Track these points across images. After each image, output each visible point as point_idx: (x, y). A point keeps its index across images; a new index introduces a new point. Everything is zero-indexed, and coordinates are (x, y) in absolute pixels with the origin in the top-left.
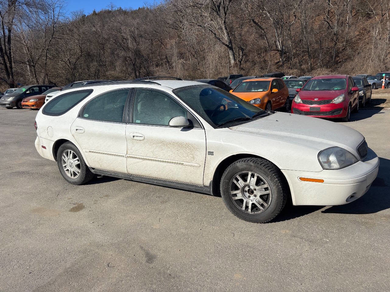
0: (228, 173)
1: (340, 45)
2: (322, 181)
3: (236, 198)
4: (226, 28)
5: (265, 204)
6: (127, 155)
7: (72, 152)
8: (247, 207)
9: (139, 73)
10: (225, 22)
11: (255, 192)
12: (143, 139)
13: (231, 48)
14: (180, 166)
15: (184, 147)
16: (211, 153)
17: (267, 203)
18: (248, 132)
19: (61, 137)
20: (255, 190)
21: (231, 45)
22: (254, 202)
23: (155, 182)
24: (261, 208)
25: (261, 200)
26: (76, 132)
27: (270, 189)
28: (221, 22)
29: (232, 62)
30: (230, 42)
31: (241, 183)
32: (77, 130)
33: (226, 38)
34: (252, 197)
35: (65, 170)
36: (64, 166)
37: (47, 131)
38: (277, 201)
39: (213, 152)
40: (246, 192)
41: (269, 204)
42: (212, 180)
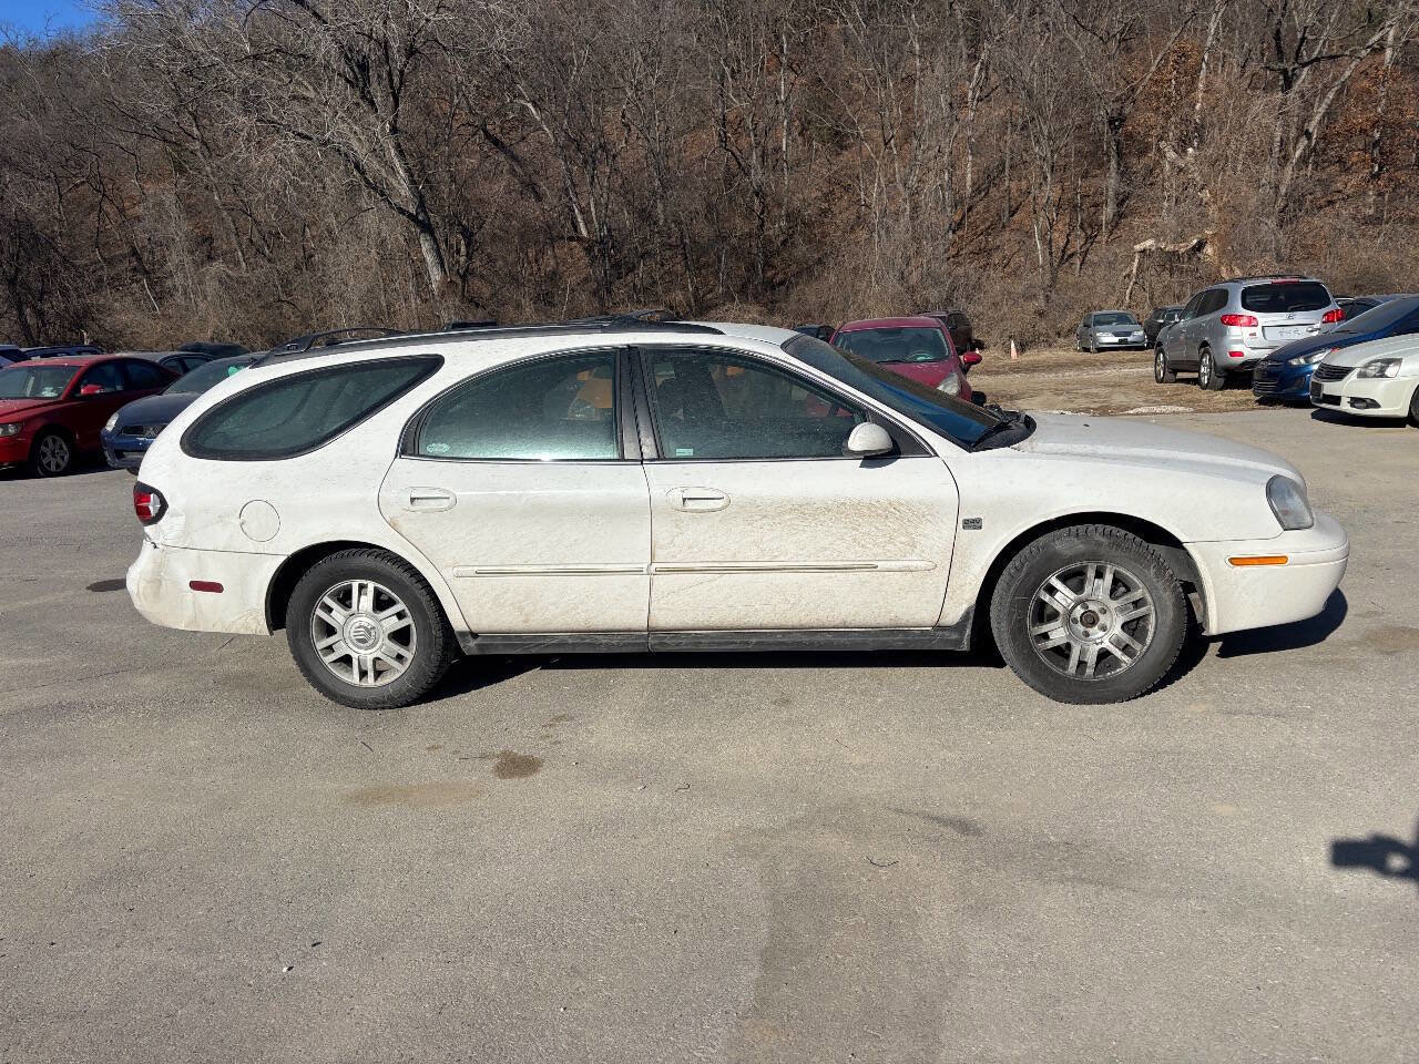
0: (1027, 574)
1: (776, 229)
2: (1279, 560)
3: (1050, 644)
4: (401, 152)
5: (1137, 646)
6: (655, 566)
7: (371, 585)
8: (1082, 664)
9: (40, 314)
10: (394, 130)
11: (1103, 619)
12: (723, 508)
13: (427, 228)
14: (865, 575)
15: (880, 515)
16: (972, 524)
17: (1142, 642)
18: (1063, 454)
19: (323, 535)
20: (1104, 611)
21: (426, 213)
22: (1107, 644)
23: (754, 640)
24: (1125, 658)
25: (1125, 637)
26: (413, 508)
27: (1149, 599)
28: (380, 128)
29: (436, 275)
30: (422, 205)
31: (1063, 597)
32: (413, 500)
33: (402, 189)
34: (1095, 632)
35: (328, 659)
36: (321, 644)
37: (238, 522)
38: (1174, 627)
39: (980, 520)
40: (1075, 621)
41: (1148, 641)
42: (973, 602)
